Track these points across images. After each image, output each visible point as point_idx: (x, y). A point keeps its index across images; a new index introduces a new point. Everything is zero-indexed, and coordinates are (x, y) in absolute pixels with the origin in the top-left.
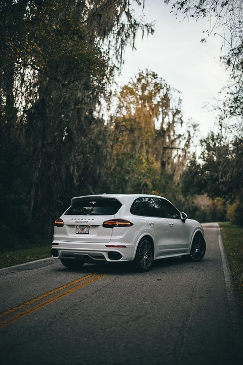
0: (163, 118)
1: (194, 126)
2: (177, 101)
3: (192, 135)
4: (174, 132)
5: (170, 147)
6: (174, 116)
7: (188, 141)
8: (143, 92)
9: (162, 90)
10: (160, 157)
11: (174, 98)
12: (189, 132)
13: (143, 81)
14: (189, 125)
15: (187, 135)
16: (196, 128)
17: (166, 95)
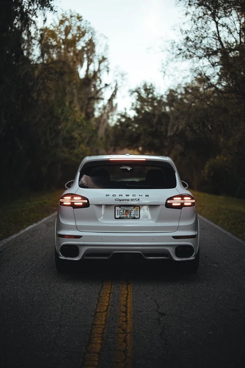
0: (88, 65)
1: (123, 75)
2: (103, 46)
3: (119, 84)
4: (101, 81)
5: (96, 97)
6: (100, 62)
7: (115, 91)
8: (66, 34)
9: (86, 34)
10: (85, 107)
11: (100, 43)
12: (116, 81)
13: (67, 23)
14: (117, 73)
15: (114, 85)
16: (124, 78)
17: (91, 41)
